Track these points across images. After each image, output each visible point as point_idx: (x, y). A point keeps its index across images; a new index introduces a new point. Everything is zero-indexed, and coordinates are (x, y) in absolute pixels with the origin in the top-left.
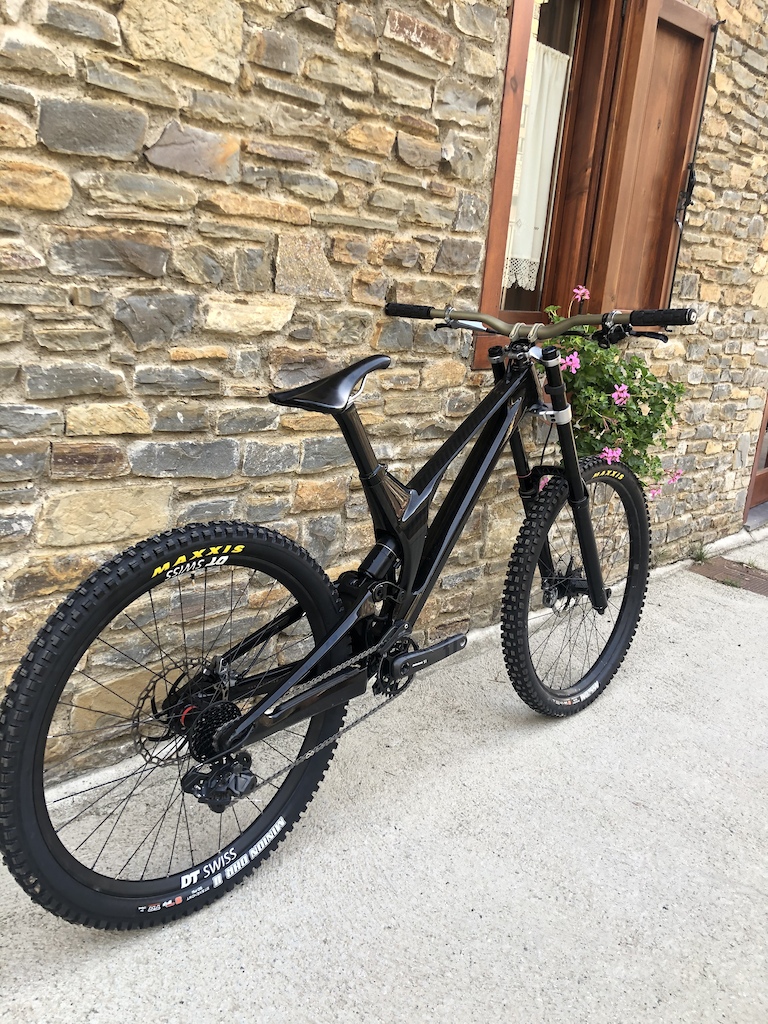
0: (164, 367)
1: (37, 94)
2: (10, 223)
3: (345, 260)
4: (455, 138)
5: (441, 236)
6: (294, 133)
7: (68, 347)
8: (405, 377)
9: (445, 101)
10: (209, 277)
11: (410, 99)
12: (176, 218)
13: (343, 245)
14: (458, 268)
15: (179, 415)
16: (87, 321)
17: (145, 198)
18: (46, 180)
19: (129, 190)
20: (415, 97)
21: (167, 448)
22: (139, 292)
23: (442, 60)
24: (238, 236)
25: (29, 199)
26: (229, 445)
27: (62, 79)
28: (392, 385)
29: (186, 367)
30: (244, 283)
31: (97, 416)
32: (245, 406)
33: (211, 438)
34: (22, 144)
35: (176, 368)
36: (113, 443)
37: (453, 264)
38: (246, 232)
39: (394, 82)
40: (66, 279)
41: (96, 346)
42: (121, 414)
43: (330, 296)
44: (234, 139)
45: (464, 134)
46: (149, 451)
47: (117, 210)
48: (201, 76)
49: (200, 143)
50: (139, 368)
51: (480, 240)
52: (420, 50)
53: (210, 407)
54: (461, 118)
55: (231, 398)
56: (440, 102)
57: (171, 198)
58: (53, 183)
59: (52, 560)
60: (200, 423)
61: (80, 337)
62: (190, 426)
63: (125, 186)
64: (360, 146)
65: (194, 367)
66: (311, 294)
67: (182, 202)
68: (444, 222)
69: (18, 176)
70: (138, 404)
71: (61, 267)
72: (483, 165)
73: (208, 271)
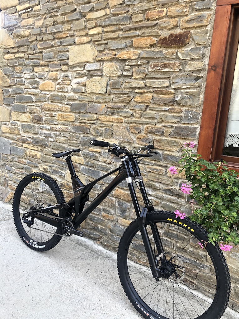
0: (88, 152)
1: (71, 103)
2: (66, 123)
3: (134, 132)
4: (181, 93)
5: (174, 125)
6: (118, 101)
7: (72, 145)
8: (156, 169)
9: (175, 82)
10: (97, 134)
11: (159, 85)
12: (92, 122)
13: (132, 128)
14: (183, 136)
15: (89, 162)
16: (76, 141)
17: (86, 118)
18: (71, 116)
19: (83, 117)
20: (162, 84)
21: (86, 168)
22: (84, 136)
23: (173, 70)
24: (104, 125)
25: (69, 120)
26: (99, 172)
27: (75, 100)
28: (151, 170)
29: (92, 152)
30: (104, 136)
31: (75, 158)
32: (104, 164)
33: (96, 169)
34: (69, 111)
35: (90, 152)
36: (78, 165)
37: (180, 135)
38: (105, 124)
39: (152, 82)
40: (73, 133)
41: (76, 145)
42: (79, 159)
43: (128, 141)
44: (103, 105)
45: (186, 91)
46: (83, 168)
47: (82, 121)
48: (98, 94)
49: (97, 107)
50: (83, 151)
51: (198, 126)
52: (162, 70)
53: (96, 162)
54: (183, 86)
55: (101, 162)
56: (173, 83)
57: (90, 118)
58: (72, 116)
59: (66, 183)
60: (93, 165)
61: (73, 143)
62: (91, 165)
63: (83, 116)
64: (139, 101)
65: (94, 153)
66: (122, 140)
67: (92, 119)
68: (175, 120)
69: (68, 116)
70: (83, 158)
71: (73, 131)
72: (199, 100)
73: (97, 133)
